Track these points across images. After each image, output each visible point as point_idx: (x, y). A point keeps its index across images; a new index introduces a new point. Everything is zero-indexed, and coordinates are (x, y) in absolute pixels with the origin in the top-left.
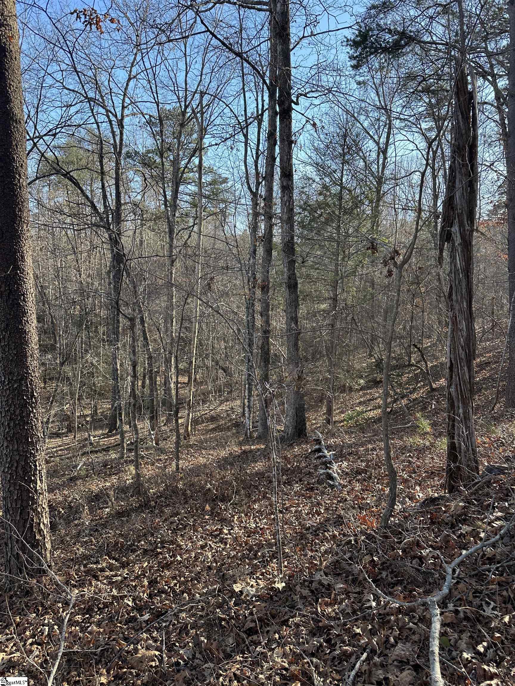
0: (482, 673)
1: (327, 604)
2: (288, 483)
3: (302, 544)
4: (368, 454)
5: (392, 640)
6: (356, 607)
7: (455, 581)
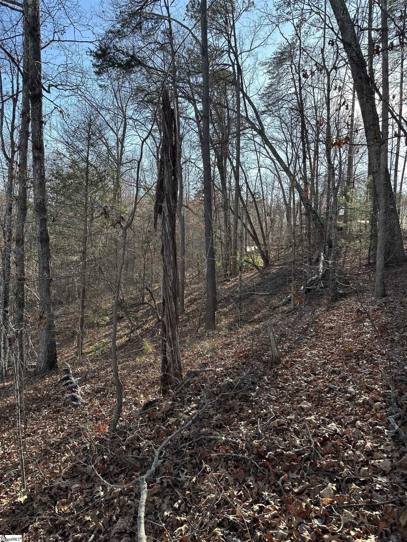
0: (175, 522)
1: (63, 504)
2: (38, 409)
3: (46, 459)
4: (107, 376)
5: (114, 518)
6: (88, 500)
7: (162, 461)
